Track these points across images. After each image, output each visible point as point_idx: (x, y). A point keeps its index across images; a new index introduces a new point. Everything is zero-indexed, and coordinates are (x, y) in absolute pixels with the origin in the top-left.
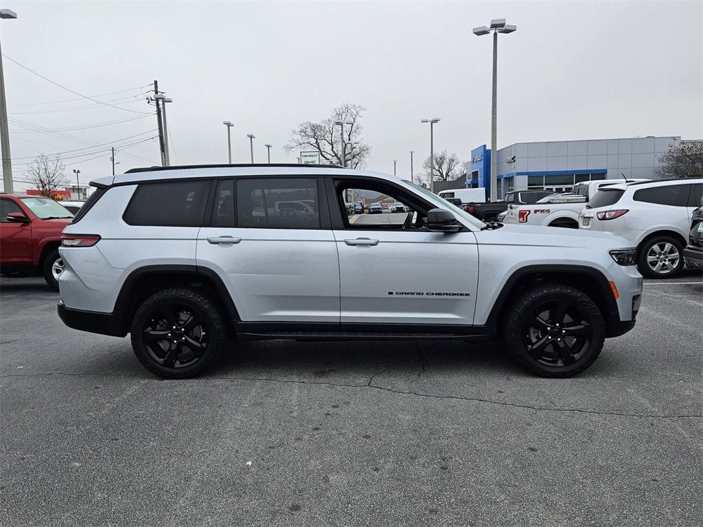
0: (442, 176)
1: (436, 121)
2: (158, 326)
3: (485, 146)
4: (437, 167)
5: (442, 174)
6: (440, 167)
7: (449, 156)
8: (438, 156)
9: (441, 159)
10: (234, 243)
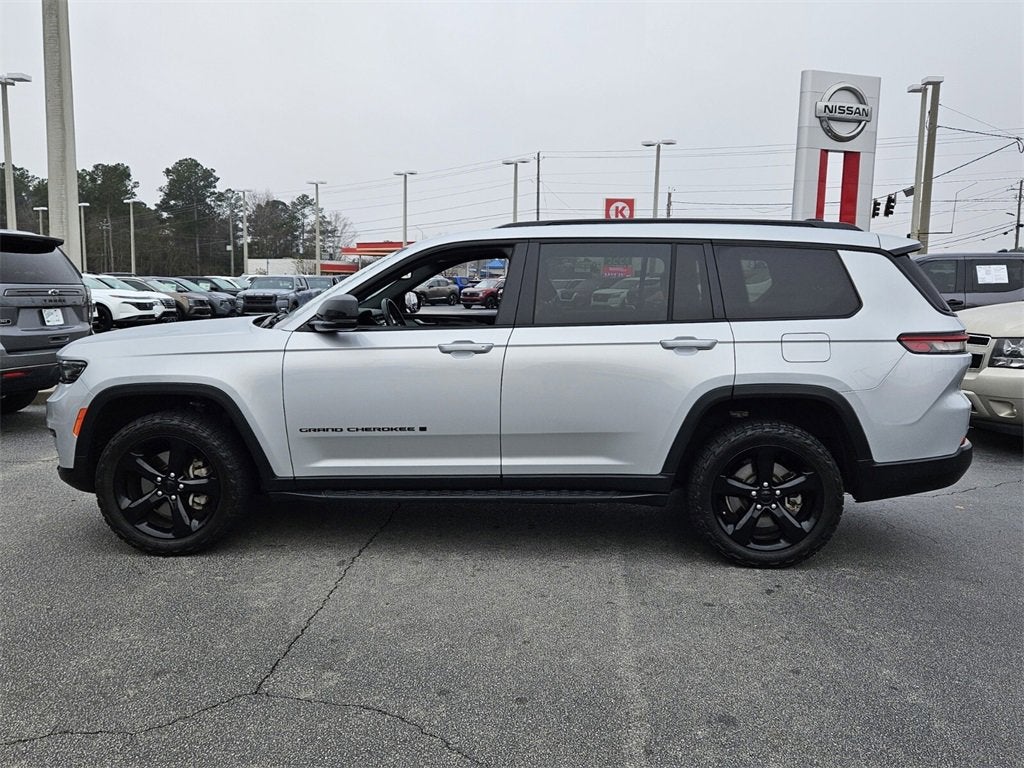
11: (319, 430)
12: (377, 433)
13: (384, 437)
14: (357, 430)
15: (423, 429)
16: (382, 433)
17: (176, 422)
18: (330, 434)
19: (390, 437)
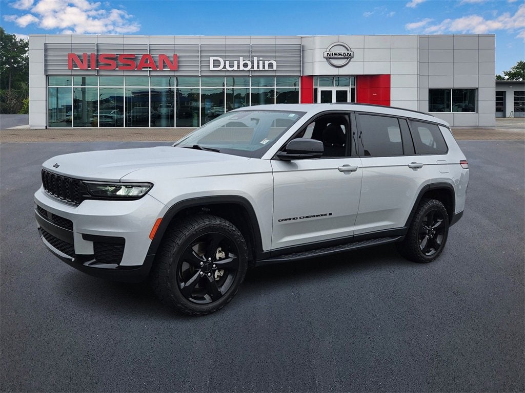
11: (287, 220)
12: (312, 218)
13: (316, 220)
14: (304, 217)
15: (330, 214)
16: (314, 218)
17: (218, 222)
18: (292, 221)
19: (318, 220)
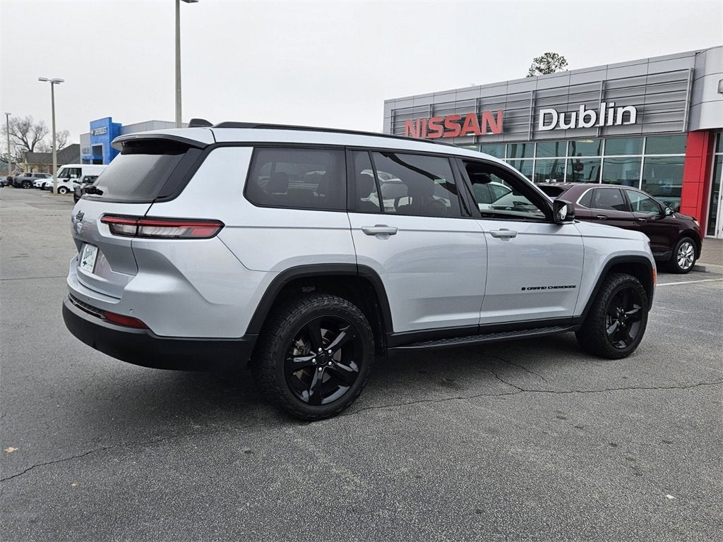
0: (28, 147)
1: (58, 82)
2: (295, 351)
3: (110, 118)
4: (20, 135)
5: (26, 144)
6: (24, 135)
7: (35, 123)
8: (20, 122)
9: (25, 125)
10: (390, 234)
